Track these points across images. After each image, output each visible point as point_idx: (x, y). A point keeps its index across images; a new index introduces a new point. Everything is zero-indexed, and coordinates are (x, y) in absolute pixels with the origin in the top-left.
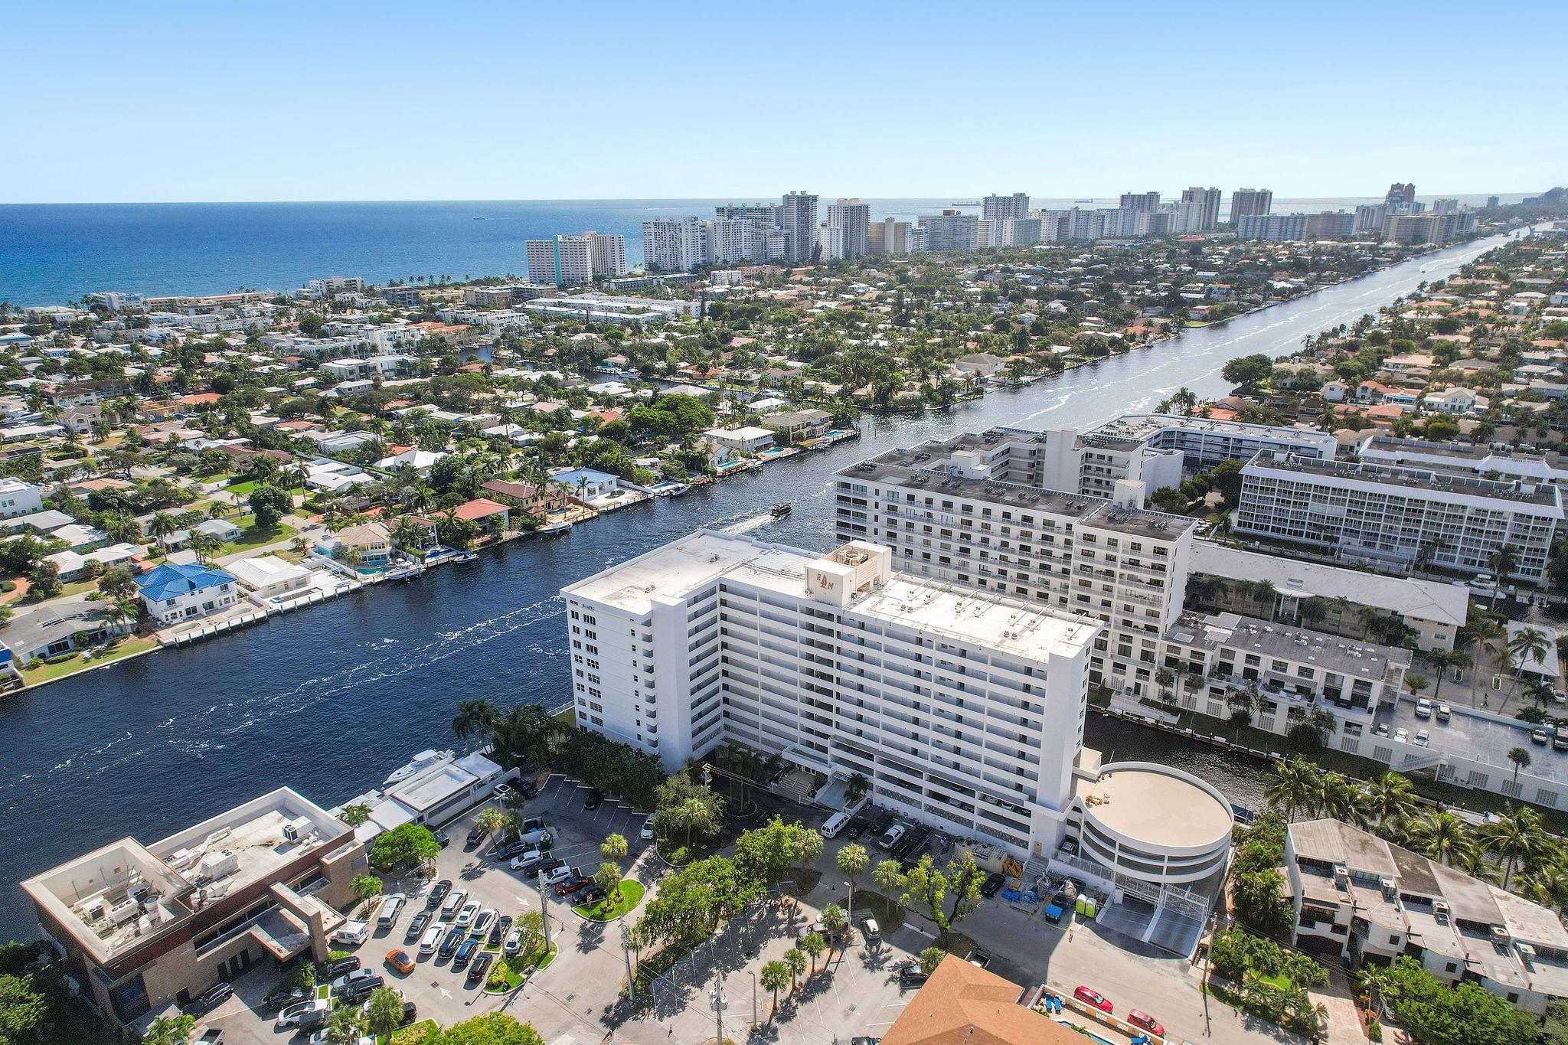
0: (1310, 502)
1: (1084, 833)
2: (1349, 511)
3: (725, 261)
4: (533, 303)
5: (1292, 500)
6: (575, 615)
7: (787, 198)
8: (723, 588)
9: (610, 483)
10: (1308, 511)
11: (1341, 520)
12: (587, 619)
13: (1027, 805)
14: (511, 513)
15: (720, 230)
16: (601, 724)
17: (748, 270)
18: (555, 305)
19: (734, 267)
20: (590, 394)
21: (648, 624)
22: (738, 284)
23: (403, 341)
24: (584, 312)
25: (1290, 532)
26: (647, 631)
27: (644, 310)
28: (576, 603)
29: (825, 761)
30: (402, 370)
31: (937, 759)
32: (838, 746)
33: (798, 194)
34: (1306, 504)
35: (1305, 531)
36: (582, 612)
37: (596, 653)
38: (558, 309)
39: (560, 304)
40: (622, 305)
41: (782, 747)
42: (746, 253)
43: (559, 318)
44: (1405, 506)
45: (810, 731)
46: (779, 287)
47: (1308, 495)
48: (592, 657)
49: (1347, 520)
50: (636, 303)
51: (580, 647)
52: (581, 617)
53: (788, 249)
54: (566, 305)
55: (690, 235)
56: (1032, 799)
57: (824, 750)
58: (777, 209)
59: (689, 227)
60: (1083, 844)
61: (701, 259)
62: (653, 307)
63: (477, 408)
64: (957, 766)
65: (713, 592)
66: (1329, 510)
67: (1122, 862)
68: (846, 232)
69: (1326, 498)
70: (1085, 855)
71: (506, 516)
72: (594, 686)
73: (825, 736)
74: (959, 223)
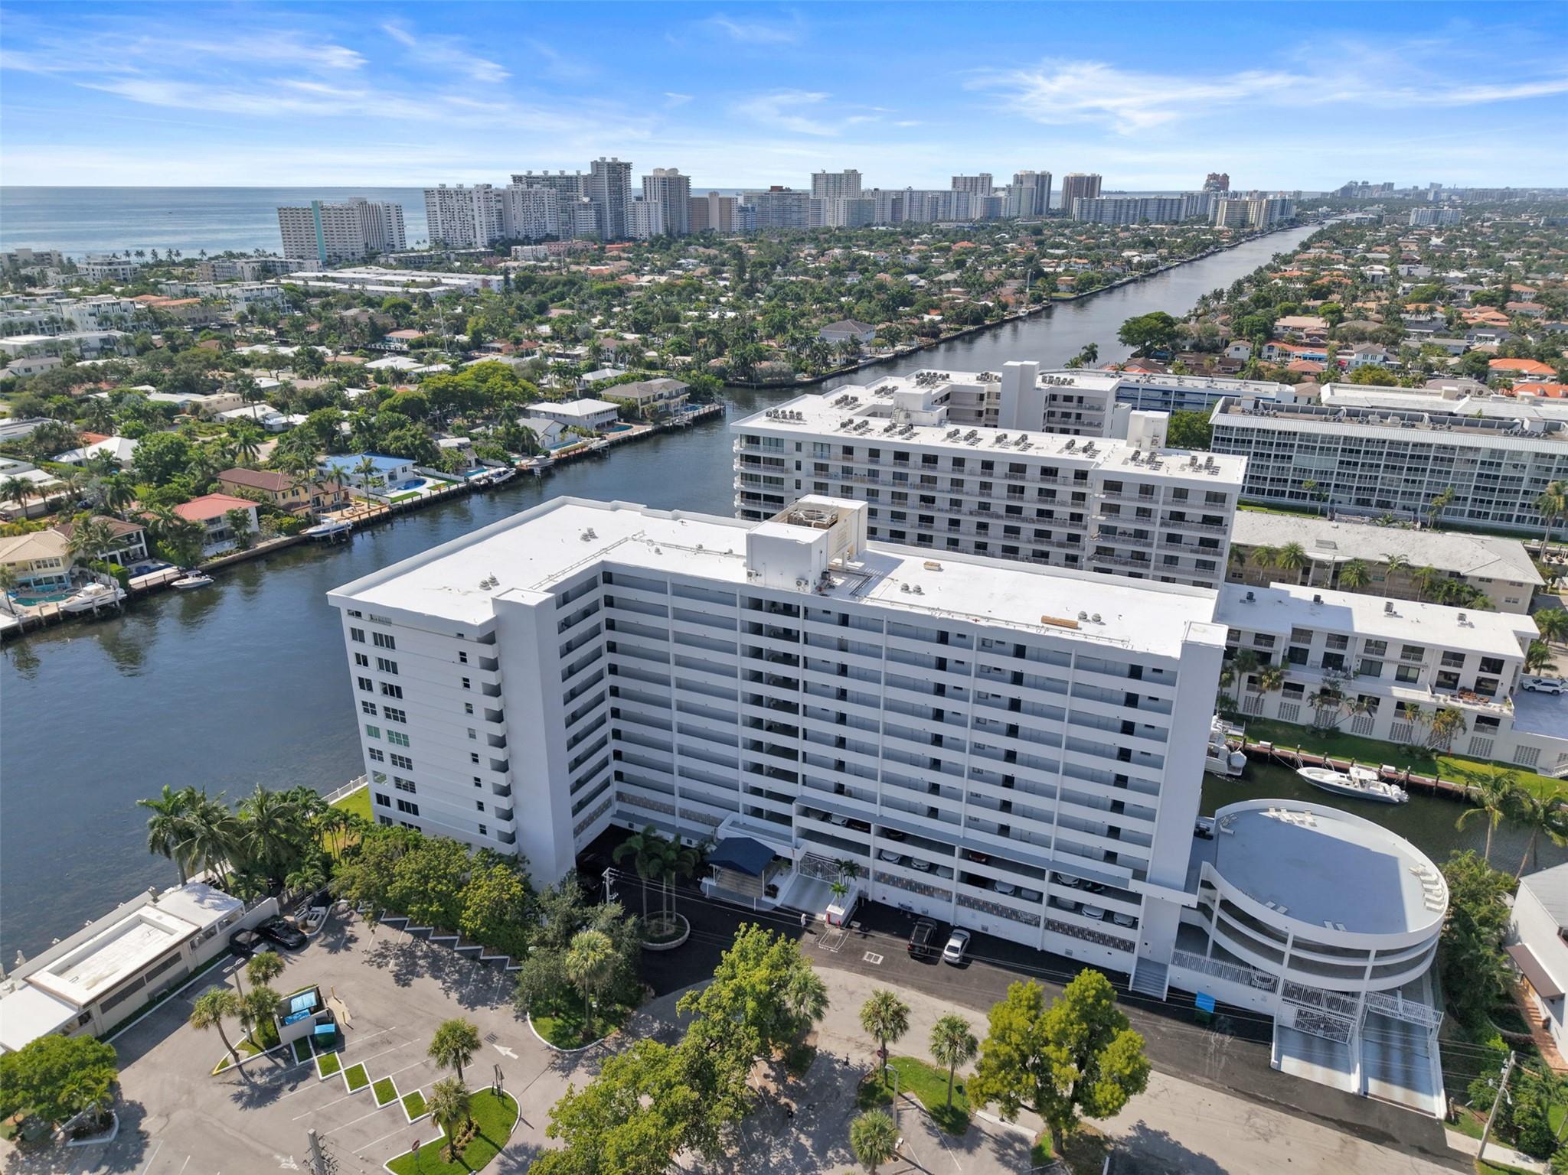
0: (1294, 454)
1: (1219, 919)
2: (1342, 462)
3: (527, 237)
4: (290, 278)
5: (1273, 453)
6: (358, 635)
7: (596, 165)
8: (608, 578)
9: (404, 470)
10: (1292, 466)
11: (1332, 473)
12: (381, 640)
13: (1134, 886)
14: (260, 511)
15: (518, 199)
16: (416, 813)
17: (555, 247)
18: (319, 279)
19: (538, 242)
20: (370, 371)
21: (490, 639)
22: (546, 259)
23: (112, 315)
24: (357, 287)
25: (1270, 492)
26: (489, 651)
27: (434, 284)
28: (358, 614)
29: (789, 839)
30: (106, 348)
31: (973, 823)
32: (806, 812)
33: (609, 160)
34: (1290, 457)
35: (1288, 490)
36: (369, 629)
37: (400, 696)
38: (322, 284)
39: (325, 279)
40: (404, 279)
41: (715, 823)
42: (551, 228)
43: (322, 293)
44: (1409, 452)
45: (757, 792)
46: (593, 263)
47: (1292, 446)
48: (392, 702)
49: (1338, 474)
50: (423, 276)
51: (370, 689)
52: (369, 638)
53: (600, 223)
54: (334, 280)
55: (482, 204)
56: (1140, 875)
57: (786, 820)
58: (585, 178)
59: (482, 195)
60: (1215, 935)
61: (498, 233)
62: (444, 281)
63: (213, 388)
64: (1004, 830)
65: (592, 585)
66: (1316, 462)
67: (1297, 963)
68: (665, 206)
69: (1314, 448)
70: (1220, 952)
71: (253, 515)
72: (400, 751)
73: (788, 799)
74: (788, 201)
